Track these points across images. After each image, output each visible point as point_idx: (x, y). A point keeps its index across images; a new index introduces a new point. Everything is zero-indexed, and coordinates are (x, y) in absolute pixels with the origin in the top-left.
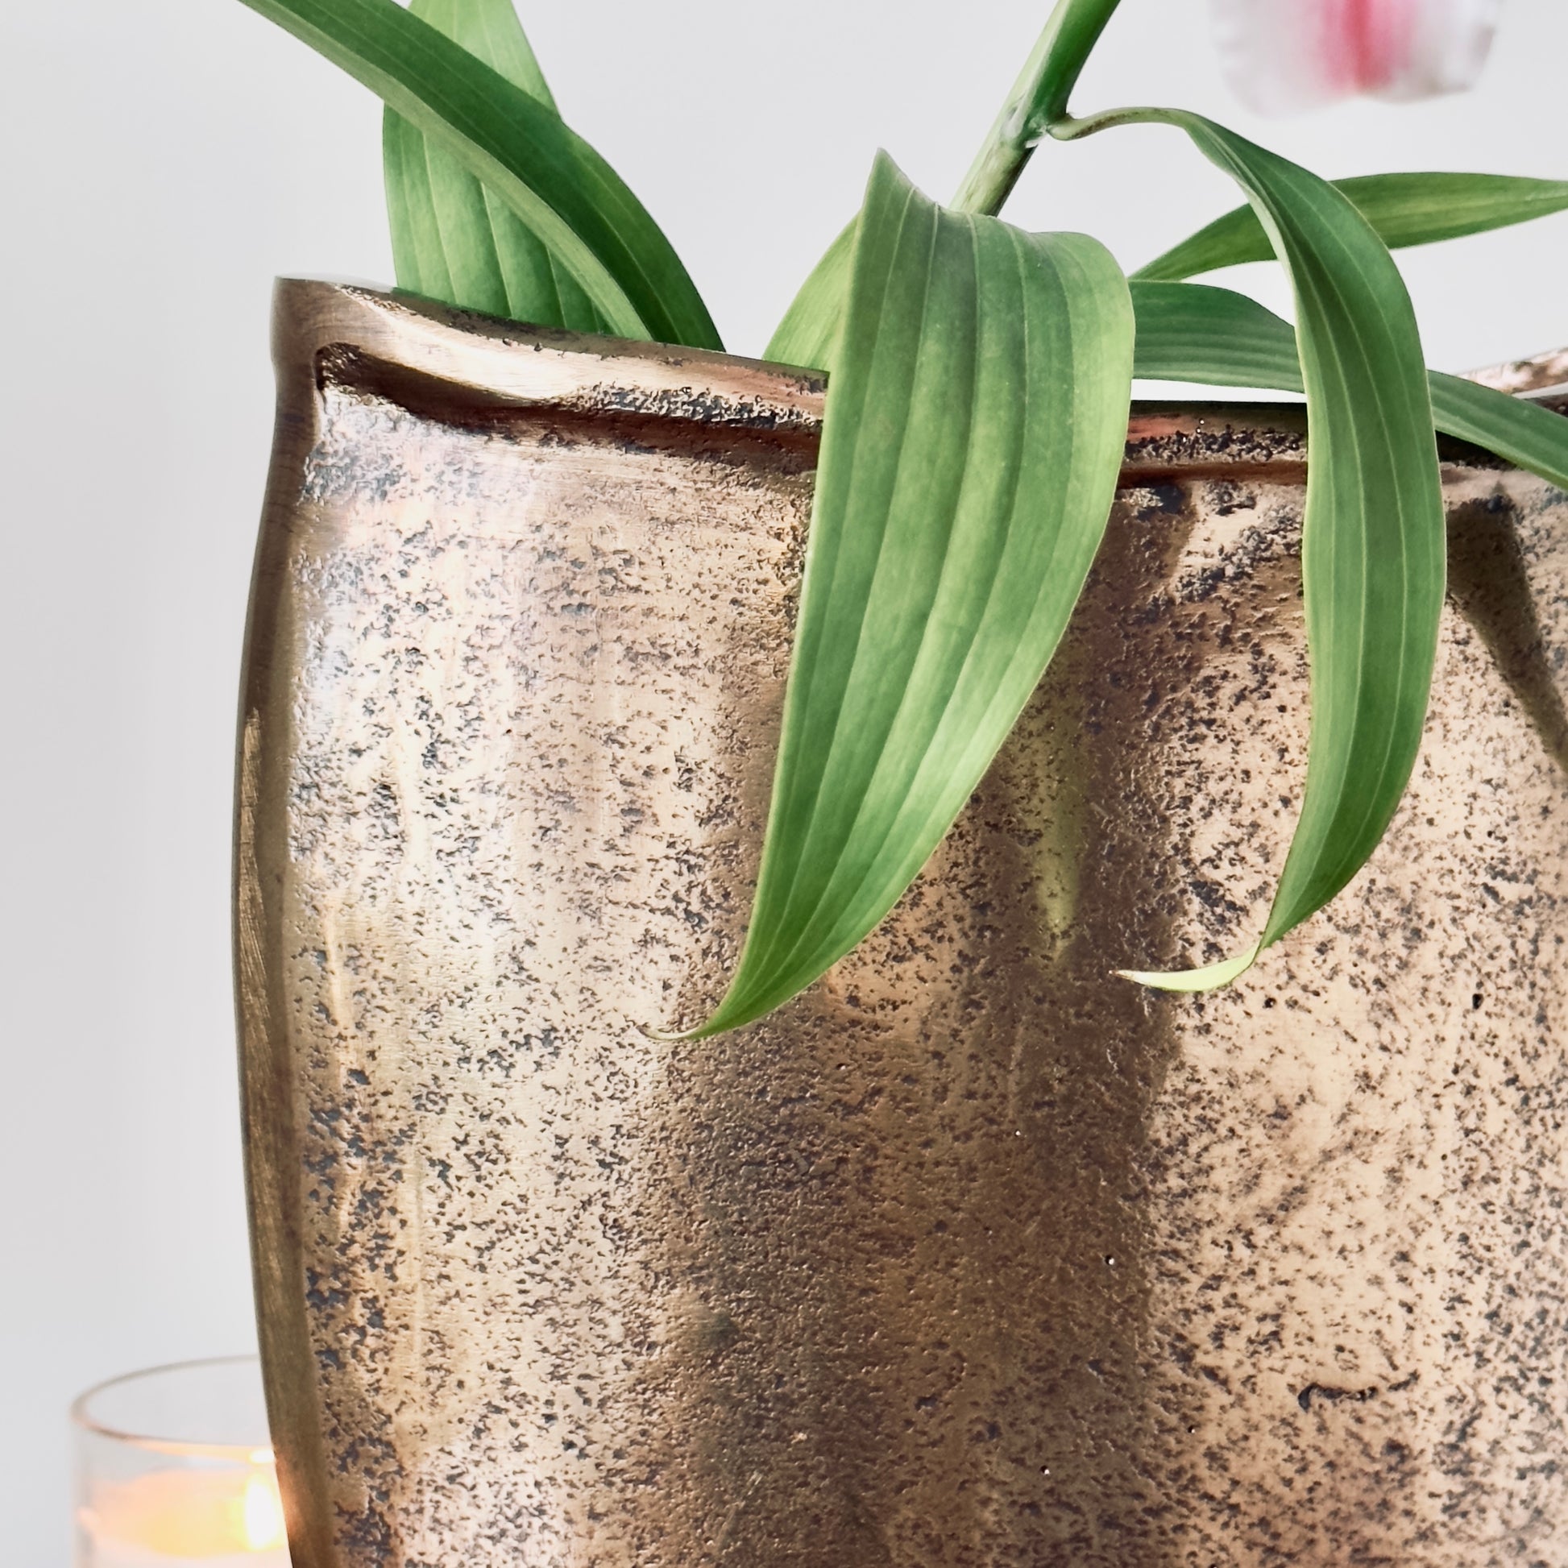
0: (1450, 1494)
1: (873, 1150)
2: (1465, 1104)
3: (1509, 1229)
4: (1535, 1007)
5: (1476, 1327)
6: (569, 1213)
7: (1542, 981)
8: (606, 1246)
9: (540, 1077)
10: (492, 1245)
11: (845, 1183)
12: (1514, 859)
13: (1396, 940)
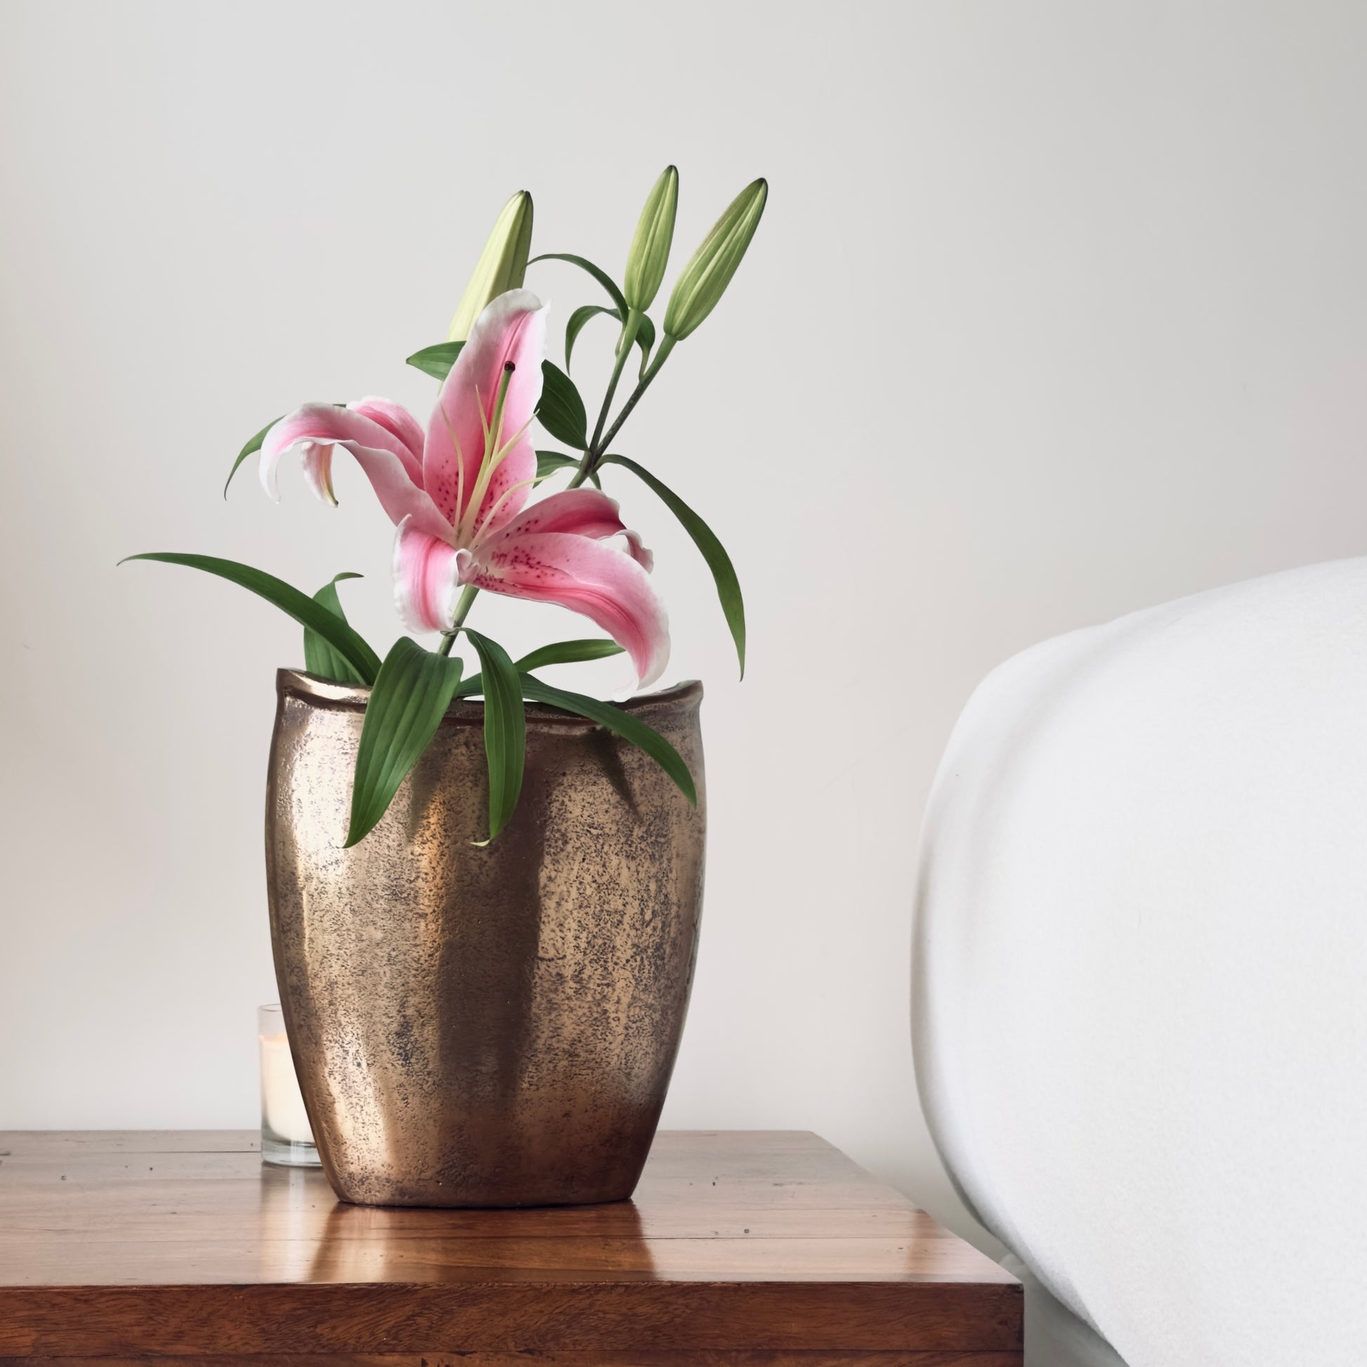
0: (576, 988)
1: (417, 892)
2: (579, 886)
3: (594, 920)
4: (602, 862)
5: (583, 945)
6: (342, 907)
7: (604, 856)
8: (351, 915)
9: (335, 873)
10: (324, 915)
11: (410, 900)
12: (596, 823)
13: (560, 843)
